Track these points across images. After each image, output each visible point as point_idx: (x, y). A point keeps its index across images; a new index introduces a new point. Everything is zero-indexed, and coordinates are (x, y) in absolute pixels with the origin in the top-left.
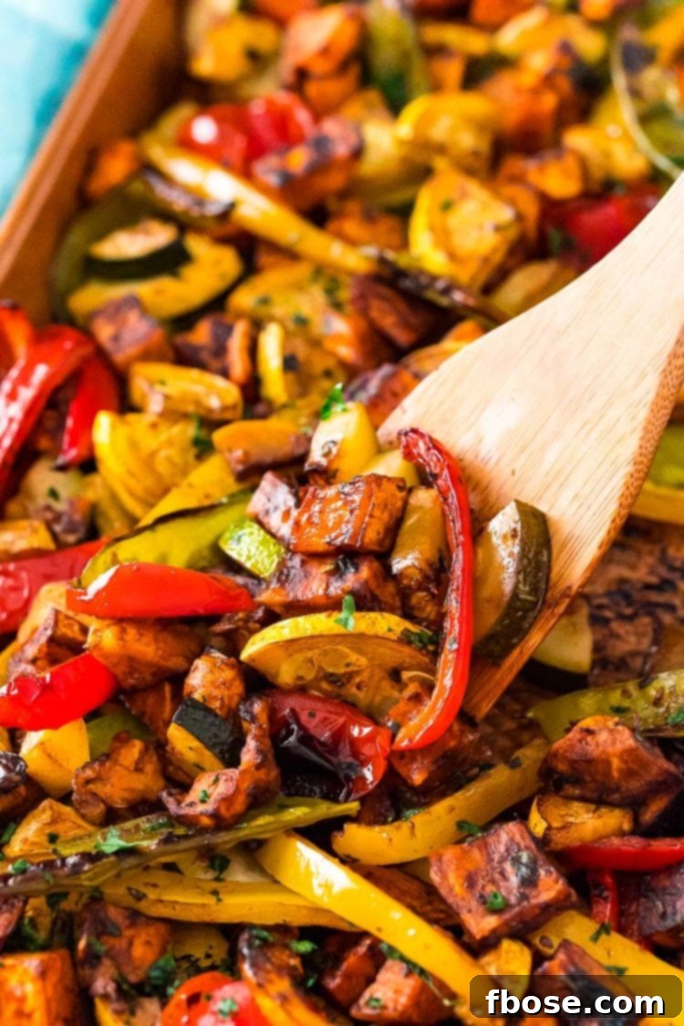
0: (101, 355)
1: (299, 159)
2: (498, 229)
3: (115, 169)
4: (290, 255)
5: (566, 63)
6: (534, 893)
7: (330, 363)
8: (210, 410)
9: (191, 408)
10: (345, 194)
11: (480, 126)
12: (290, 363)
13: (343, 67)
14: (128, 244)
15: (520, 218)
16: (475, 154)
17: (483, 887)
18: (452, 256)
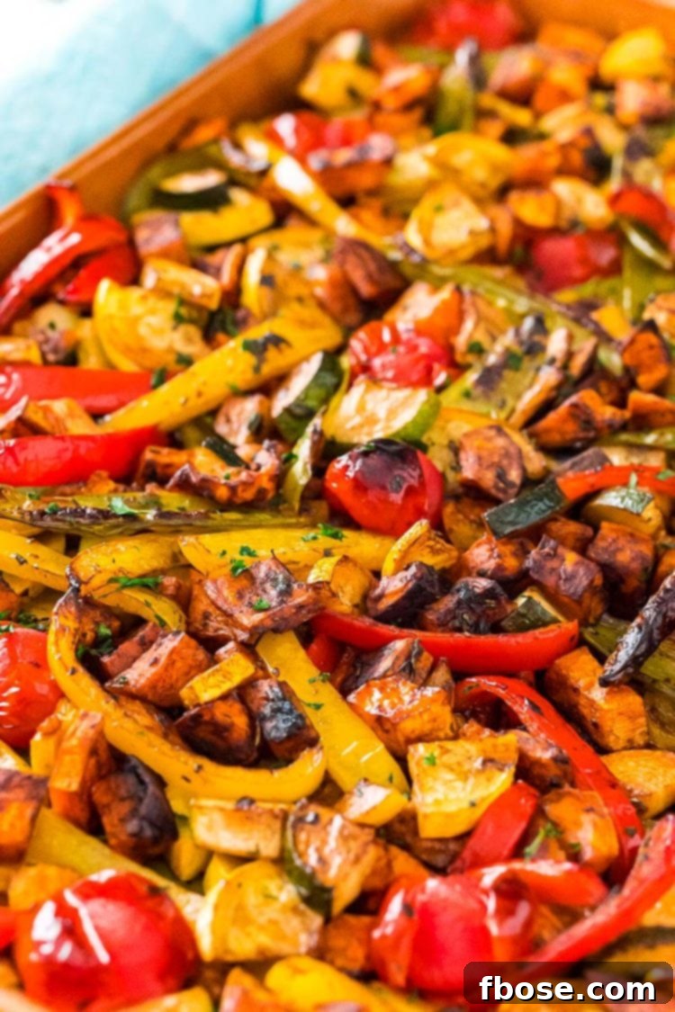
0: (131, 243)
1: (343, 156)
2: (472, 233)
3: (203, 134)
4: (309, 220)
5: (584, 143)
6: (290, 599)
7: (303, 291)
8: (191, 295)
9: (176, 290)
10: (374, 192)
11: (495, 168)
12: (267, 280)
13: (409, 107)
14: (189, 183)
15: (493, 230)
16: (483, 185)
17: (250, 598)
18: (427, 242)
